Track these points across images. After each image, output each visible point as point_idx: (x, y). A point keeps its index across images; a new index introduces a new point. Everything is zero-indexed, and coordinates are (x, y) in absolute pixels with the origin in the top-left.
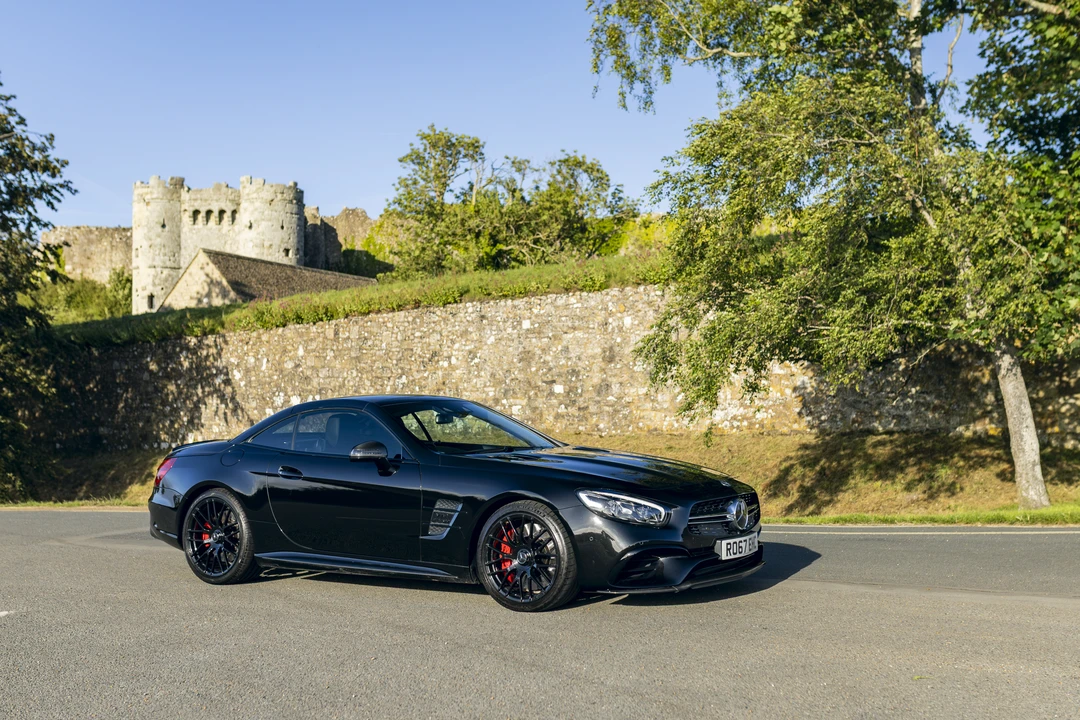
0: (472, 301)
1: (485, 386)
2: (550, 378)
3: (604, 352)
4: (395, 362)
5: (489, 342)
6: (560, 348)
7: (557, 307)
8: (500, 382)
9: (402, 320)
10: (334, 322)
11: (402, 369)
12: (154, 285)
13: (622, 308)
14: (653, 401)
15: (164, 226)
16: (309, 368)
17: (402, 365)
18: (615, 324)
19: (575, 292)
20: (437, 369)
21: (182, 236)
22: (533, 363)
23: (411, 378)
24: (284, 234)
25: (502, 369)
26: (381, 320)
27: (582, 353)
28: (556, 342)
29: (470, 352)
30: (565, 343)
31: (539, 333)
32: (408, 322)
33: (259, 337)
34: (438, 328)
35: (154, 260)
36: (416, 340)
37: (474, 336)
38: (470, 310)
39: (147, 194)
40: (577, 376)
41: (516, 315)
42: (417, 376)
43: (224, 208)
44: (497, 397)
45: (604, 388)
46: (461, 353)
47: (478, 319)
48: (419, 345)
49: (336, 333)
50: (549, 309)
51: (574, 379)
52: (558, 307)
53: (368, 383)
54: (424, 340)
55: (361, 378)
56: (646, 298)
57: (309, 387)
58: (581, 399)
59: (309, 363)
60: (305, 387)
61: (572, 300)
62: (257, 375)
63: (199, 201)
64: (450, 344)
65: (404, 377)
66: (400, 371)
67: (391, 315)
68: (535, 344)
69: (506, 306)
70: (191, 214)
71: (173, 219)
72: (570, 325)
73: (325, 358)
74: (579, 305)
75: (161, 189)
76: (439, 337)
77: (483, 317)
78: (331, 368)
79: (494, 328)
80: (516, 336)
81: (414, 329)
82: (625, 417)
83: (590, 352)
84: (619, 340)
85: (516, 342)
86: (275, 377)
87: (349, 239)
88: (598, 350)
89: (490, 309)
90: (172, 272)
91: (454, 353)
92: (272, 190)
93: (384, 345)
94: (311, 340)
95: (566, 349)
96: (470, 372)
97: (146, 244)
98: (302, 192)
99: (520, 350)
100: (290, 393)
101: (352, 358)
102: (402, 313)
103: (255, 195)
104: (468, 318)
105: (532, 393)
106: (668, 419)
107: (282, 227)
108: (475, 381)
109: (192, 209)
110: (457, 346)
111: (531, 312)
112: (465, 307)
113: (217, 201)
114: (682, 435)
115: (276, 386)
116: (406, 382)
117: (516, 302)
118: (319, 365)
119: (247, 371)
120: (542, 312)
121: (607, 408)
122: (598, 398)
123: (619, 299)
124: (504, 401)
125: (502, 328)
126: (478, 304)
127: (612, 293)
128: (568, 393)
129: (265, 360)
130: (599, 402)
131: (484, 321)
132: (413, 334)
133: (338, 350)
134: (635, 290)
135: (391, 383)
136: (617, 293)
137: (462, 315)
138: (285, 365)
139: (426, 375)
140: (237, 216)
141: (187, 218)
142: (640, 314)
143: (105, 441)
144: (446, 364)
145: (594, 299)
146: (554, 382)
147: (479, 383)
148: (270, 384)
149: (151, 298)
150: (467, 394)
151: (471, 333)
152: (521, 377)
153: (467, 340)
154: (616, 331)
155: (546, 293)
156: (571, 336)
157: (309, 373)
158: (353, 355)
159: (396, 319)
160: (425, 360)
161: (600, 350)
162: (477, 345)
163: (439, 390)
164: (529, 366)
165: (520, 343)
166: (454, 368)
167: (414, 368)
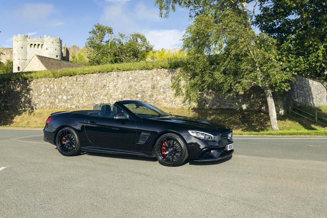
0: (115, 72)
1: (119, 95)
3: (152, 86)
4: (93, 87)
5: (120, 83)
6: (140, 85)
7: (139, 74)
8: (123, 94)
9: (95, 76)
10: (76, 76)
11: (95, 89)
12: (19, 64)
13: (157, 75)
14: (165, 100)
15: (22, 48)
16: (68, 88)
17: (95, 88)
18: (155, 79)
19: (144, 70)
20: (105, 89)
21: (28, 51)
22: (132, 89)
23: (98, 92)
24: (56, 51)
25: (124, 90)
26: (89, 76)
27: (146, 86)
28: (139, 83)
29: (115, 85)
30: (141, 83)
31: (134, 80)
32: (97, 77)
33: (54, 80)
34: (106, 79)
35: (19, 57)
36: (99, 82)
37: (116, 81)
38: (115, 74)
39: (17, 39)
40: (144, 92)
41: (127, 75)
42: (100, 91)
43: (39, 44)
44: (122, 98)
45: (152, 96)
49: (77, 79)
50: (137, 74)
51: (143, 93)
53: (86, 93)
54: (102, 82)
55: (84, 92)
56: (163, 72)
57: (69, 94)
58: (145, 99)
59: (69, 87)
60: (67, 94)
61: (143, 72)
62: (54, 90)
63: (32, 42)
64: (109, 83)
65: (96, 92)
66: (95, 90)
67: (92, 74)
68: (133, 83)
69: (125, 73)
70: (30, 45)
71: (25, 46)
72: (143, 79)
73: (73, 86)
74: (145, 73)
75: (21, 38)
76: (106, 81)
77: (118, 76)
78: (75, 89)
79: (121, 79)
80: (128, 81)
81: (99, 78)
82: (157, 104)
83: (148, 86)
84: (156, 83)
85: (128, 83)
86: (59, 91)
87: (74, 54)
88: (150, 86)
89: (120, 74)
90: (24, 61)
92: (53, 39)
93: (90, 83)
94: (69, 81)
95: (141, 85)
96: (114, 91)
97: (17, 53)
98: (61, 40)
99: (129, 85)
100: (63, 95)
101: (81, 86)
102: (96, 74)
103: (48, 41)
104: (114, 76)
105: (132, 97)
106: (169, 104)
107: (56, 50)
108: (116, 93)
109: (31, 44)
110: (111, 84)
111: (132, 75)
112: (113, 73)
113: (37, 42)
114: (173, 109)
115: (59, 93)
117: (128, 72)
118: (72, 87)
119: (51, 89)
120: (135, 75)
121: (152, 101)
122: (150, 99)
123: (156, 72)
124: (124, 99)
125: (124, 79)
126: (117, 72)
127: (154, 70)
128: (142, 97)
129: (56, 86)
130: (150, 100)
132: (98, 80)
133: (77, 84)
134: (161, 70)
135: (92, 93)
136: (156, 70)
137: (112, 75)
138: (62, 88)
139: (102, 91)
140: (43, 46)
141: (29, 46)
142: (162, 76)
143: (9, 107)
144: (108, 88)
145: (149, 72)
146: (138, 94)
147: (117, 94)
148: (57, 92)
149: (19, 68)
150: (114, 97)
151: (115, 80)
152: (129, 92)
153: (114, 82)
154: (155, 81)
155: (136, 70)
156: (143, 82)
157: (69, 90)
158: (81, 85)
159: (94, 76)
160: (102, 87)
161: (151, 86)
162: (117, 83)
163: (106, 95)
164: (131, 89)
165: (129, 83)
166: (110, 90)
167: (99, 89)
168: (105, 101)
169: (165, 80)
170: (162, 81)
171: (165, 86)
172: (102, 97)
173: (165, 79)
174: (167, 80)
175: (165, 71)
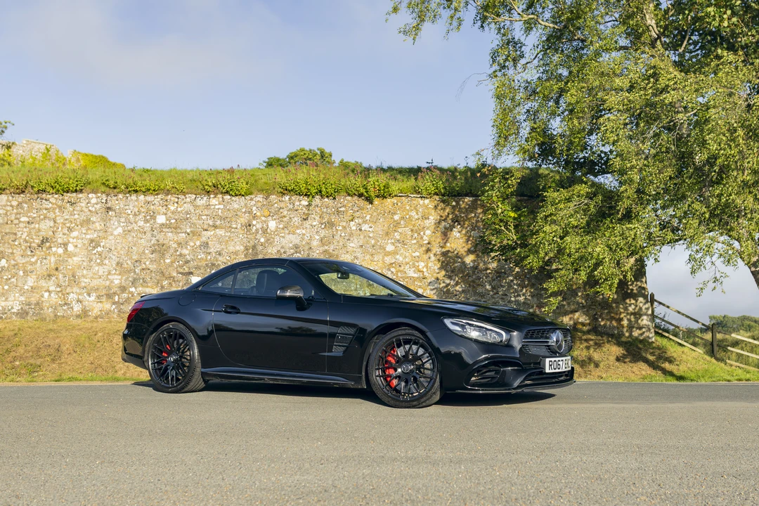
0: (95, 193)
1: (109, 273)
2: (187, 270)
3: (247, 249)
5: (116, 233)
6: (198, 243)
7: (196, 207)
8: (129, 271)
13: (267, 213)
18: (259, 226)
19: (216, 194)
20: (49, 254)
22: (167, 256)
23: (13, 262)
25: (131, 258)
27: (223, 249)
28: (195, 237)
29: (92, 241)
30: (204, 239)
31: (176, 228)
32: (11, 206)
34: (52, 215)
36: (21, 225)
37: (97, 226)
38: (93, 201)
41: (148, 210)
42: (21, 261)
44: (123, 284)
46: (80, 241)
47: (104, 210)
48: (25, 230)
50: (188, 207)
52: (199, 206)
54: (33, 226)
56: (291, 206)
61: (214, 201)
64: (66, 232)
68: (170, 238)
69: (137, 201)
72: (211, 223)
74: (222, 207)
76: (52, 224)
77: (109, 209)
79: (123, 220)
81: (17, 214)
83: (231, 249)
84: (262, 240)
85: (149, 235)
89: (118, 202)
91: (71, 240)
95: (206, 245)
96: (91, 260)
99: (152, 242)
104: (90, 208)
105: (166, 283)
110: (75, 234)
111: (167, 209)
112: (88, 198)
116: (6, 265)
117: (149, 198)
120: (179, 209)
123: (264, 205)
124: (133, 289)
125: (132, 220)
126: (104, 196)
127: (258, 199)
131: (110, 213)
132: (16, 219)
134: (280, 199)
136: (261, 200)
137: (83, 205)
139: (33, 260)
142: (285, 219)
144: (60, 251)
145: (237, 203)
146: (191, 273)
150: (86, 280)
151: (94, 223)
152: (153, 267)
153: (89, 229)
154: (260, 232)
155: (184, 193)
156: (212, 233)
160: (33, 245)
161: (242, 248)
162: (100, 234)
163: (49, 276)
164: (163, 256)
165: (153, 235)
166: (70, 255)
167: (18, 252)
168: (46, 295)
169: (298, 231)
170: (287, 236)
171: (296, 252)
172: (31, 282)
173: (298, 228)
174: (304, 232)
175: (297, 203)
